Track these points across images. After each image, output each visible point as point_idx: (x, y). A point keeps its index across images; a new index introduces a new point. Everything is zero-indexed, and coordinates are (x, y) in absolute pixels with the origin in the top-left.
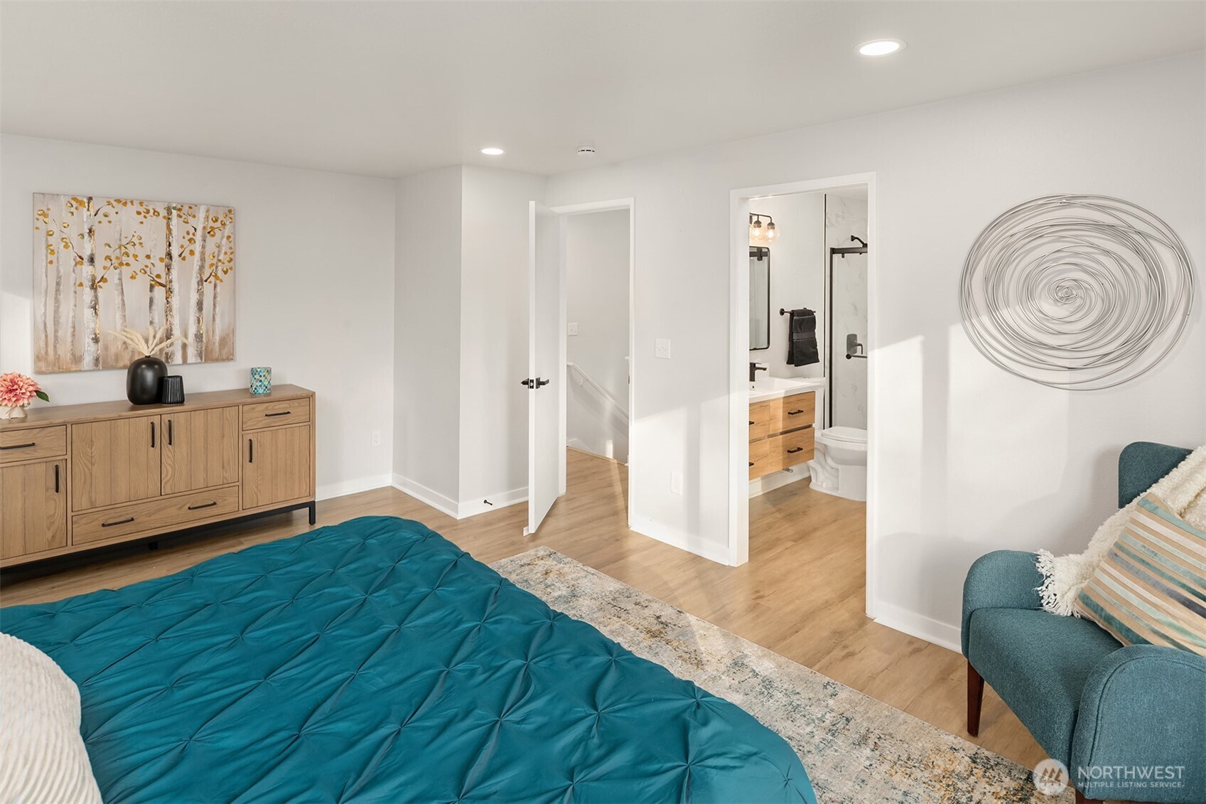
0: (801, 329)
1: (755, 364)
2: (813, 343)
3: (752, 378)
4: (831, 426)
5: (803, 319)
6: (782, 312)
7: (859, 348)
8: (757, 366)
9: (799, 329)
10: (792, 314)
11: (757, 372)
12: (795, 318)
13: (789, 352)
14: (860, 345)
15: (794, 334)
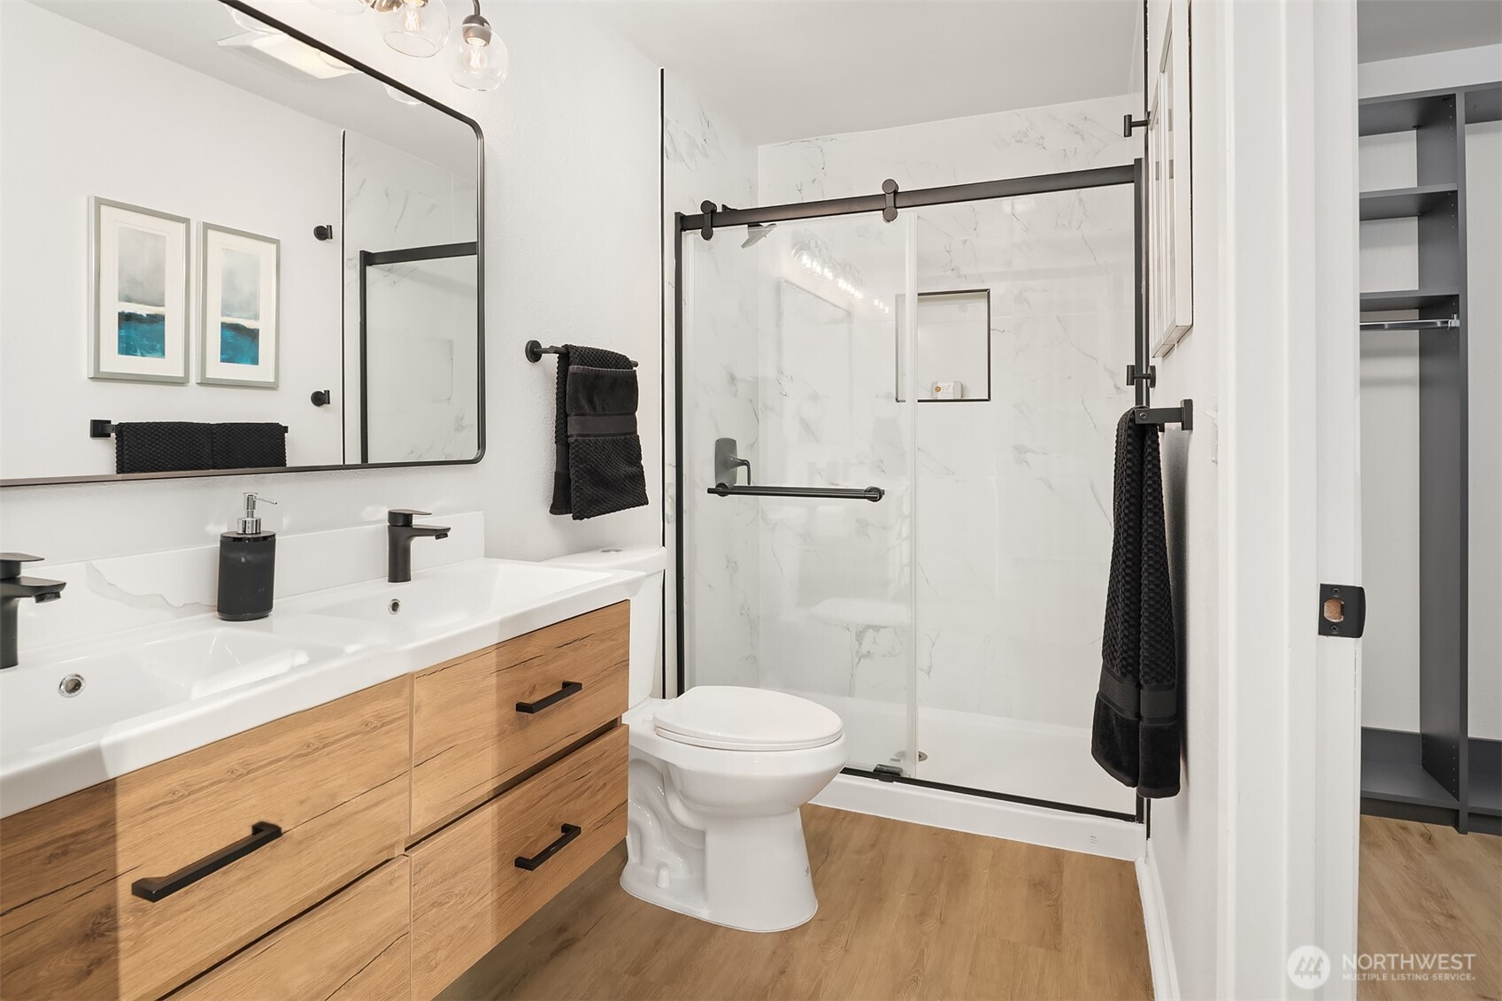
0: (591, 402)
1: (407, 518)
2: (631, 449)
3: (399, 569)
4: (680, 691)
5: (598, 376)
6: (534, 352)
7: (742, 470)
8: (417, 521)
9: (584, 402)
10: (567, 355)
11: (417, 545)
12: (571, 368)
13: (557, 475)
14: (745, 463)
15: (572, 420)
